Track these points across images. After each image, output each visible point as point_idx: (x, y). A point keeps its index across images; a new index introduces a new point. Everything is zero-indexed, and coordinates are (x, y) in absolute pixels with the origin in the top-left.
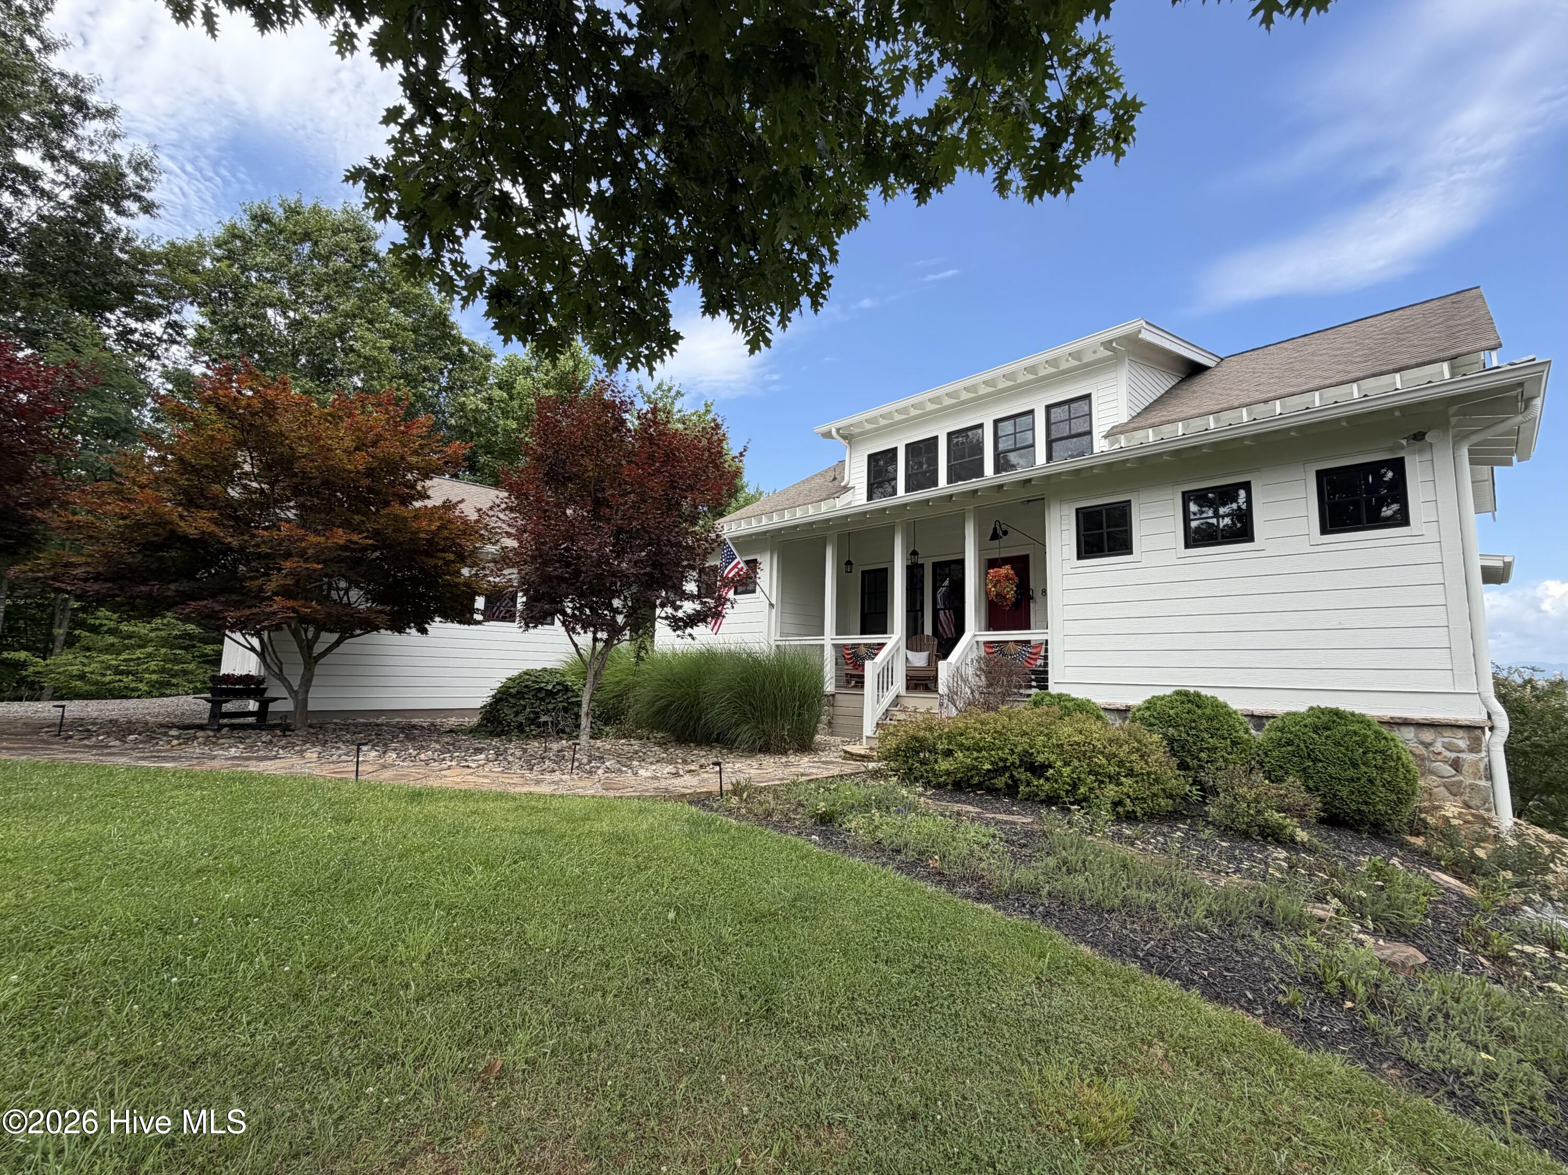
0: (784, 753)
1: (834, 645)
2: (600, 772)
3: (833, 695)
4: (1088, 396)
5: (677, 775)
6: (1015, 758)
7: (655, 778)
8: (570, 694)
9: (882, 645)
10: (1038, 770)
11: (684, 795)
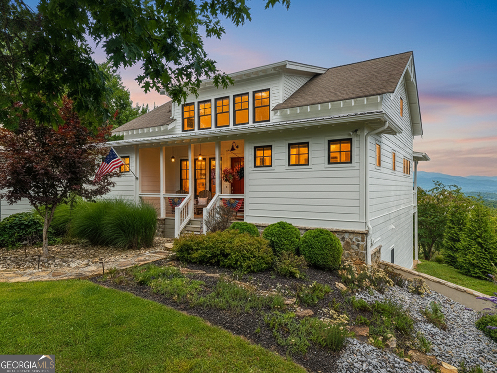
0: (139, 249)
1: (165, 198)
2: (52, 266)
3: (164, 220)
4: (269, 90)
5: (87, 265)
6: (218, 252)
7: (77, 268)
8: (38, 225)
9: (184, 198)
10: (226, 256)
11: (88, 277)
